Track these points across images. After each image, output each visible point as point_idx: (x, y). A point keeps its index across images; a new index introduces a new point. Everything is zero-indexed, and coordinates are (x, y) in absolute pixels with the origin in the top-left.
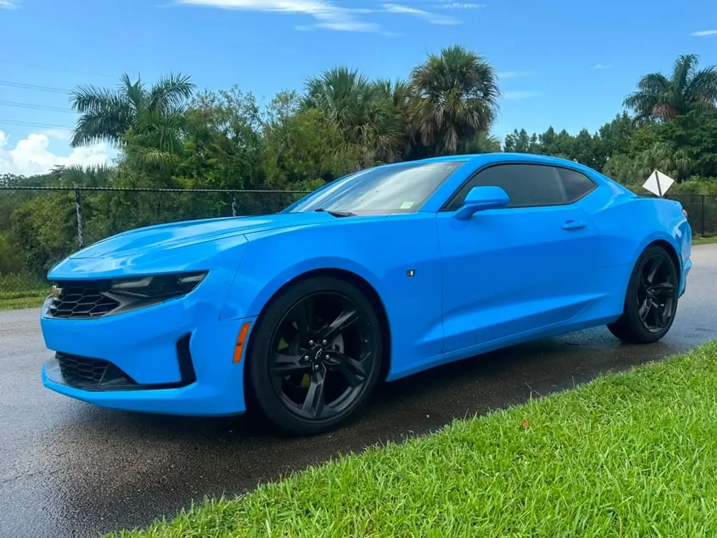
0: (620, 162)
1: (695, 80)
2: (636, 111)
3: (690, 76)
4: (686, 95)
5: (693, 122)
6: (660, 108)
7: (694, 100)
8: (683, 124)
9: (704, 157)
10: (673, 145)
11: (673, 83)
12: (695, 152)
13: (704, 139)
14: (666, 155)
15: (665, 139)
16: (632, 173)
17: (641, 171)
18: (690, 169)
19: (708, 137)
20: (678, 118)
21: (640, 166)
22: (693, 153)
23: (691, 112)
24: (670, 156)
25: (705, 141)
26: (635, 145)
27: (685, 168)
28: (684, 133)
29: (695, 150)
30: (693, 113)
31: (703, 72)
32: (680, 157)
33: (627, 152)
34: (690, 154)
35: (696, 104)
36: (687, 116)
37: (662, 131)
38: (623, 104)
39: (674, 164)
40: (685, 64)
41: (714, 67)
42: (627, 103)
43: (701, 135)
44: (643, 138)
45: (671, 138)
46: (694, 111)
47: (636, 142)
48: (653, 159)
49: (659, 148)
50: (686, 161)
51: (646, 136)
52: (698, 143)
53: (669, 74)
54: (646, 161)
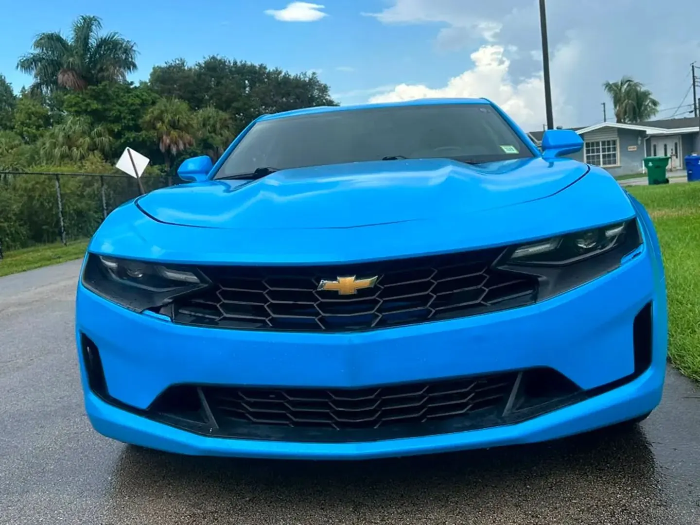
0: (8, 140)
1: (99, 46)
2: (36, 77)
3: (93, 42)
4: (90, 62)
5: (107, 95)
6: (66, 76)
7: (101, 70)
8: (96, 97)
9: (126, 136)
10: (89, 121)
11: (76, 48)
12: (116, 130)
13: (122, 115)
14: (84, 133)
15: (78, 113)
16: (45, 153)
17: (56, 150)
18: (113, 149)
19: (127, 113)
20: (91, 89)
21: (54, 145)
22: (113, 131)
23: (103, 83)
24: (87, 133)
25: (125, 118)
26: (21, 120)
27: (107, 148)
28: (100, 107)
29: (116, 128)
30: (106, 85)
31: (105, 39)
32: (99, 135)
33: (12, 128)
34: (111, 132)
35: (106, 74)
36: (101, 87)
37: (73, 103)
38: (17, 67)
39: (95, 143)
40: (86, 27)
41: (115, 33)
42: (22, 66)
43: (119, 111)
44: (30, 111)
45: (86, 111)
46: (107, 82)
47: (22, 115)
48: (69, 136)
49: (74, 123)
50: (108, 140)
51: (33, 109)
52: (117, 119)
53: (68, 36)
54: (61, 139)
